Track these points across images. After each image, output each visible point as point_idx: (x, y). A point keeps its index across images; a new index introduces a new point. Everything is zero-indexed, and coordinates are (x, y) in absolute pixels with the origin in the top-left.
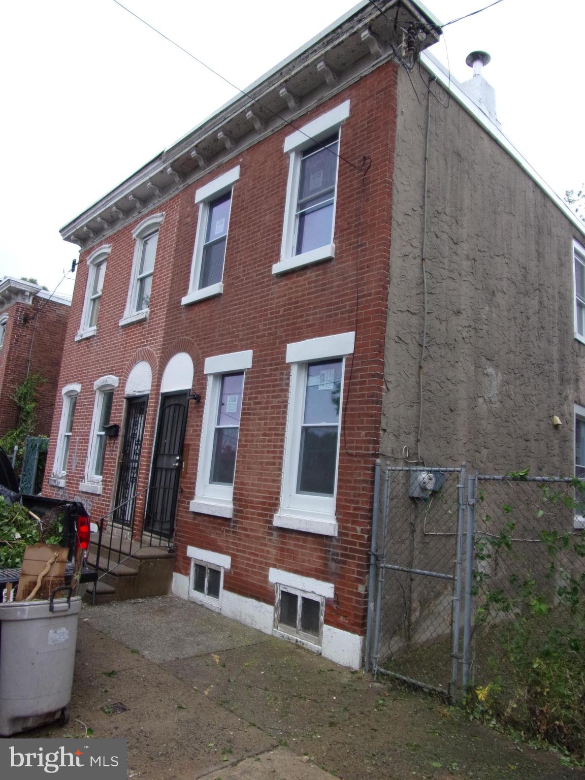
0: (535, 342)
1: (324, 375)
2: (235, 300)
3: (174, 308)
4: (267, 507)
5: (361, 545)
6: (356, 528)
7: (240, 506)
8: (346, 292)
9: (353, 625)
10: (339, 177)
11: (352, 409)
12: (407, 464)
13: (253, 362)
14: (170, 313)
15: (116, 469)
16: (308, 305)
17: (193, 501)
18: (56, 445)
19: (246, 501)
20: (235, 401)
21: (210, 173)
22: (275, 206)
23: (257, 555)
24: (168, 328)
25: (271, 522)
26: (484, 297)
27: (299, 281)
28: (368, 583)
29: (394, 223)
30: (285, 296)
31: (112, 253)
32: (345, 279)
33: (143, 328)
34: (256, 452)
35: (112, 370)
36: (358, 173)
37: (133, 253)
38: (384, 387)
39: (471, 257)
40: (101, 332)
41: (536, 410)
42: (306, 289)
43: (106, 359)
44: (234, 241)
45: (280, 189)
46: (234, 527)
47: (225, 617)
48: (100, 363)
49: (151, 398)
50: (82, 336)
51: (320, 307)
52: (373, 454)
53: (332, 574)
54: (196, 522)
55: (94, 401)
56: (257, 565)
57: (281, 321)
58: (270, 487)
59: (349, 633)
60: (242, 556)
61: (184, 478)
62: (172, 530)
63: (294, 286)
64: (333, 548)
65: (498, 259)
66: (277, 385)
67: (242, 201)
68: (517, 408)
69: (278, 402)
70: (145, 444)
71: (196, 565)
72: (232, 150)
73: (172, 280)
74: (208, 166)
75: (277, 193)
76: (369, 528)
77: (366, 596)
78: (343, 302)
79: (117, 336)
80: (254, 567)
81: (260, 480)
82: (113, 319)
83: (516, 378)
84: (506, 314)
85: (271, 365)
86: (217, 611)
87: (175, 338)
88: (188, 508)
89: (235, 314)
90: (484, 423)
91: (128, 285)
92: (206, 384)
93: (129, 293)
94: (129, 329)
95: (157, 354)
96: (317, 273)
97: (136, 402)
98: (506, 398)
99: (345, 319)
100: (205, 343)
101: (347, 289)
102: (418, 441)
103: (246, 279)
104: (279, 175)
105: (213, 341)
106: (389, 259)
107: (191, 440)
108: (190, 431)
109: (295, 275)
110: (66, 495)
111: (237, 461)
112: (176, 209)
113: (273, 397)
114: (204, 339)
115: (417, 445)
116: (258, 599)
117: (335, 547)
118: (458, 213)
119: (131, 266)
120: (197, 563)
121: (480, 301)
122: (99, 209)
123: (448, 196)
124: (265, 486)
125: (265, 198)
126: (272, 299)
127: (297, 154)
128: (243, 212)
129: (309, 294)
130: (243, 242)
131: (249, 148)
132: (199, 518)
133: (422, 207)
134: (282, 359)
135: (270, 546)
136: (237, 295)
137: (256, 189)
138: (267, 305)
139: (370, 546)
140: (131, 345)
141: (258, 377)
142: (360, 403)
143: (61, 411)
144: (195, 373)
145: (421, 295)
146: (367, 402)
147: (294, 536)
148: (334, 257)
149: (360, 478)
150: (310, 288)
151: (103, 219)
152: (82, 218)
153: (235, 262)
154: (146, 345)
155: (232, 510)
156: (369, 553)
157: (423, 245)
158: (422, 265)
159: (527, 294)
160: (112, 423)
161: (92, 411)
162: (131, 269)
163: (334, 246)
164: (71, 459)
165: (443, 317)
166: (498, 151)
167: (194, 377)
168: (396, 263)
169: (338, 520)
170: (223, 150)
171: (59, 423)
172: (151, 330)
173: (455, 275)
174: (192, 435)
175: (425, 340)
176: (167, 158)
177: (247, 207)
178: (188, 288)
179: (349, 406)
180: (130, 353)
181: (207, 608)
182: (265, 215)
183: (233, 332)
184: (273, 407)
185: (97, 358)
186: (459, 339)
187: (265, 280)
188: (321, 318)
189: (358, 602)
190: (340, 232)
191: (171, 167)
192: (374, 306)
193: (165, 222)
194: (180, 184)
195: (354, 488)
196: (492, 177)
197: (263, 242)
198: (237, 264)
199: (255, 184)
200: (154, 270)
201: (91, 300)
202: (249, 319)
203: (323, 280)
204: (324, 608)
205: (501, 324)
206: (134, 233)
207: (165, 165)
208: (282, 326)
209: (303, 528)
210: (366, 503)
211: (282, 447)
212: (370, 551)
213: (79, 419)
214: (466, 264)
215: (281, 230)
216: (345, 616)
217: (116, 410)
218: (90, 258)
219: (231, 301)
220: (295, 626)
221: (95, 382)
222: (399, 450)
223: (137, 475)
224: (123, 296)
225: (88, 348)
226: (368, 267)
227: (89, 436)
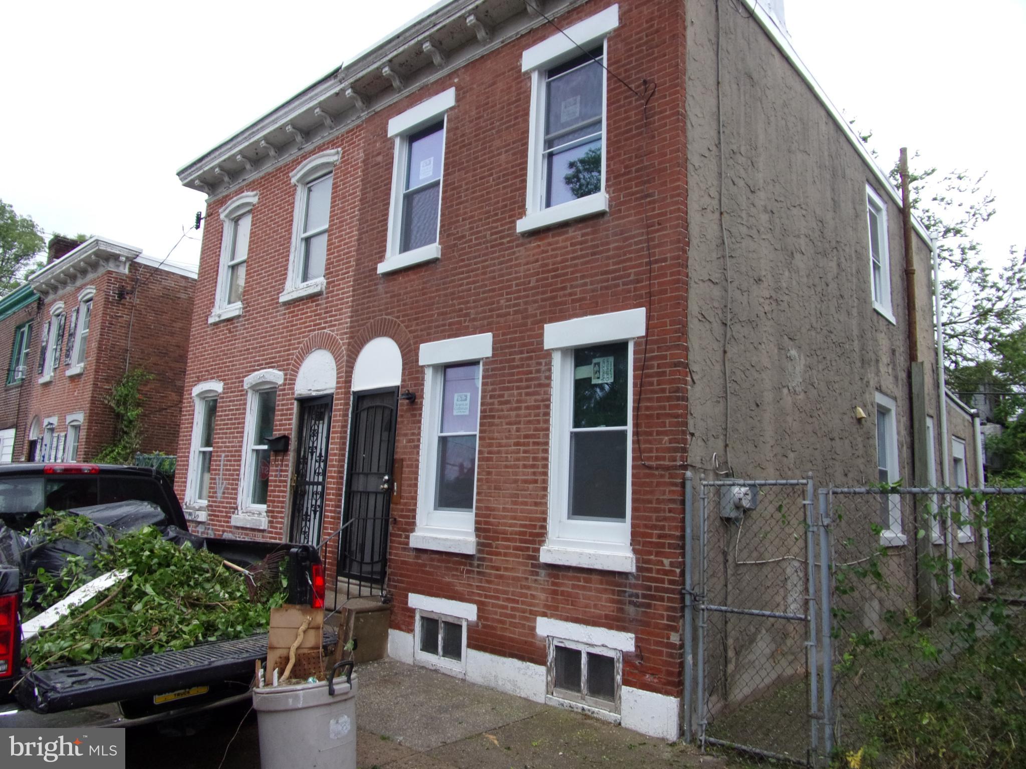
0: (836, 316)
1: (598, 364)
2: (461, 267)
3: (365, 277)
4: (527, 538)
5: (671, 582)
6: (662, 562)
7: (486, 538)
8: (628, 256)
9: (665, 684)
10: (608, 105)
11: (647, 408)
12: (717, 476)
13: (494, 349)
14: (359, 284)
15: (288, 494)
16: (573, 273)
17: (414, 534)
18: (188, 465)
19: (496, 532)
20: (466, 400)
21: (407, 97)
22: (514, 143)
23: (517, 602)
24: (357, 305)
25: (536, 558)
26: (783, 261)
27: (557, 242)
28: (684, 630)
29: (690, 167)
30: (537, 261)
31: (259, 203)
32: (626, 239)
33: (317, 305)
34: (506, 467)
35: (272, 363)
36: (637, 100)
37: (293, 203)
38: (689, 379)
39: (769, 208)
40: (249, 311)
41: (839, 401)
42: (568, 253)
43: (260, 347)
44: (453, 189)
45: (520, 120)
46: (479, 566)
47: (474, 684)
48: (252, 353)
49: (337, 399)
50: (219, 317)
51: (592, 276)
52: (680, 466)
53: (631, 621)
54: (420, 561)
55: (245, 404)
56: (518, 614)
57: (533, 295)
58: (530, 512)
59: (660, 695)
60: (493, 604)
61: (397, 504)
62: (383, 573)
63: (550, 248)
64: (630, 588)
65: (795, 211)
66: (532, 379)
67: (463, 135)
68: (820, 399)
69: (536, 401)
70: (332, 460)
71: (423, 618)
72: (441, 67)
73: (358, 240)
74: (405, 87)
75: (514, 125)
76: (680, 560)
77: (682, 646)
78: (625, 269)
79: (276, 316)
80: (513, 617)
81: (515, 503)
82: (267, 293)
83: (818, 362)
84: (805, 280)
85: (522, 352)
86: (461, 676)
87: (369, 318)
88: (407, 544)
89: (461, 285)
90: (789, 419)
91: (289, 247)
92: (423, 379)
93: (291, 258)
94: (294, 307)
95: (342, 339)
96: (584, 231)
97: (311, 404)
98: (810, 387)
99: (629, 291)
100: (417, 324)
101: (630, 252)
102: (726, 446)
103: (476, 239)
104: (516, 101)
105: (430, 322)
106: (686, 213)
107: (404, 453)
108: (402, 442)
109: (550, 234)
110: (210, 532)
111: (479, 480)
112: (358, 145)
113: (527, 394)
114: (416, 319)
115: (726, 451)
116: (522, 658)
117: (631, 586)
118: (753, 152)
119: (292, 220)
120: (425, 615)
121: (780, 264)
122: (240, 143)
123: (742, 131)
124: (522, 511)
125: (498, 132)
126: (516, 265)
127: (540, 74)
128: (465, 149)
129: (573, 259)
130: (467, 190)
131: (468, 64)
132: (425, 556)
133: (718, 145)
134: (538, 344)
135: (536, 589)
136: (463, 260)
137: (482, 120)
138: (510, 274)
139: (683, 583)
140: (301, 328)
141: (503, 368)
142: (659, 400)
143: (193, 419)
144: (404, 364)
145: (722, 259)
146: (669, 399)
147: (570, 574)
148: (607, 210)
149: (665, 497)
150: (574, 251)
151: (244, 157)
152: (213, 156)
153: (457, 216)
154: (324, 328)
155: (475, 544)
156: (684, 591)
157: (720, 194)
158: (721, 220)
159: (825, 254)
160: (277, 434)
161: (244, 418)
162: (291, 225)
163: (607, 196)
164: (215, 483)
165: (745, 286)
166: (789, 72)
167: (404, 369)
168: (694, 218)
169: (635, 551)
170: (428, 66)
171: (190, 435)
172: (331, 307)
173: (754, 232)
174: (405, 447)
175: (729, 316)
176: (346, 75)
177: (470, 144)
178: (385, 251)
179: (642, 404)
180: (299, 338)
181: (443, 674)
182: (500, 154)
183: (461, 310)
184: (527, 408)
185: (245, 346)
186: (762, 315)
187: (505, 241)
188: (593, 291)
189: (671, 655)
190: (615, 178)
191: (352, 87)
192: (672, 274)
193: (342, 163)
194: (363, 111)
195: (657, 510)
196: (785, 105)
197: (498, 190)
198: (461, 218)
199: (480, 112)
200: (330, 226)
201: (229, 267)
202: (484, 293)
203: (592, 240)
204: (621, 666)
205: (801, 293)
206: (293, 176)
207: (343, 85)
208: (535, 302)
209: (585, 563)
210: (676, 528)
211: (546, 459)
212: (684, 589)
213: (223, 429)
214: (764, 217)
215: (526, 175)
216: (652, 674)
217: (282, 415)
218: (225, 210)
219: (456, 268)
220: (579, 691)
221: (245, 379)
222: (708, 459)
223: (322, 502)
224: (282, 262)
225: (230, 332)
226: (659, 224)
227: (240, 451)
